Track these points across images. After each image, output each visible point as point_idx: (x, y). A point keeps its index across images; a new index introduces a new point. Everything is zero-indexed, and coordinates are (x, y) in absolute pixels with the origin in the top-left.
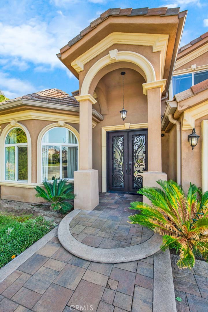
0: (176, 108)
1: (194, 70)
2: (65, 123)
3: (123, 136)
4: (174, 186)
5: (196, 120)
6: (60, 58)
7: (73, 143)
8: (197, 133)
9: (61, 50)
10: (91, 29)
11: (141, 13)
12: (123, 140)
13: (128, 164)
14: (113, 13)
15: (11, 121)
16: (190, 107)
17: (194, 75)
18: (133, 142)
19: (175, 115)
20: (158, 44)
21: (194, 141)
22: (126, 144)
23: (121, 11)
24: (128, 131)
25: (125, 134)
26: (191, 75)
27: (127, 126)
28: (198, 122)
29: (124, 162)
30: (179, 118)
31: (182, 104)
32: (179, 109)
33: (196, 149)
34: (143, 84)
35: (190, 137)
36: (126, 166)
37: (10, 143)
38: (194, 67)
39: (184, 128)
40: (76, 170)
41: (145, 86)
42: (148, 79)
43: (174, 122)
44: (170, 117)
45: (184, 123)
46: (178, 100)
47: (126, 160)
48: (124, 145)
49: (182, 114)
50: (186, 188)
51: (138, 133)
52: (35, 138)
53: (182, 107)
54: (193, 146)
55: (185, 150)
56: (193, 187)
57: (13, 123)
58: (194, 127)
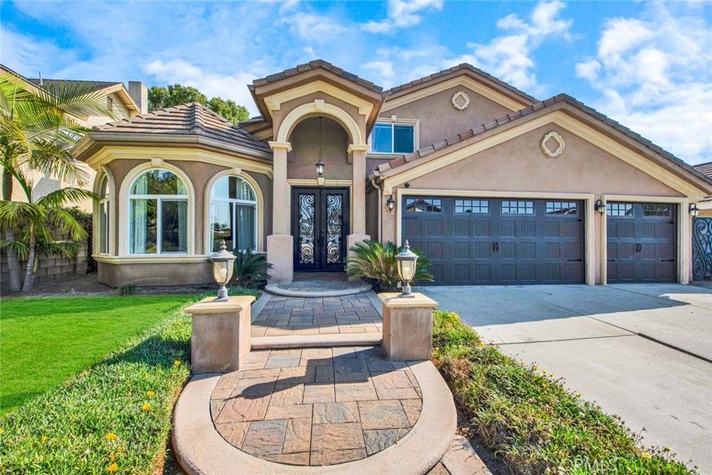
0: (379, 177)
1: (394, 122)
2: (242, 170)
3: (314, 194)
4: (376, 244)
5: (393, 188)
6: (253, 92)
7: (247, 199)
8: (394, 199)
9: (254, 81)
10: (297, 73)
11: (352, 79)
12: (314, 199)
13: (321, 232)
14: (324, 66)
15: (153, 159)
16: (388, 177)
17: (395, 126)
18: (327, 203)
19: (378, 181)
20: (364, 109)
21: (391, 206)
22: (317, 206)
23: (333, 67)
24: (321, 188)
25: (317, 192)
26: (391, 126)
27: (321, 182)
28: (395, 189)
29: (314, 230)
30: (381, 183)
31: (383, 174)
32: (381, 178)
33: (393, 213)
34: (350, 145)
35: (389, 202)
36: (318, 234)
37: (137, 192)
38: (394, 118)
39: (384, 194)
40: (271, 234)
41: (351, 147)
42: (355, 141)
43: (377, 187)
44: (373, 182)
45: (385, 189)
46: (381, 170)
47: (317, 227)
48: (314, 207)
49: (383, 181)
50: (385, 246)
51: (334, 192)
52: (201, 188)
53: (383, 176)
54: (391, 210)
55: (385, 213)
56: (390, 244)
57: (156, 162)
58: (391, 194)
